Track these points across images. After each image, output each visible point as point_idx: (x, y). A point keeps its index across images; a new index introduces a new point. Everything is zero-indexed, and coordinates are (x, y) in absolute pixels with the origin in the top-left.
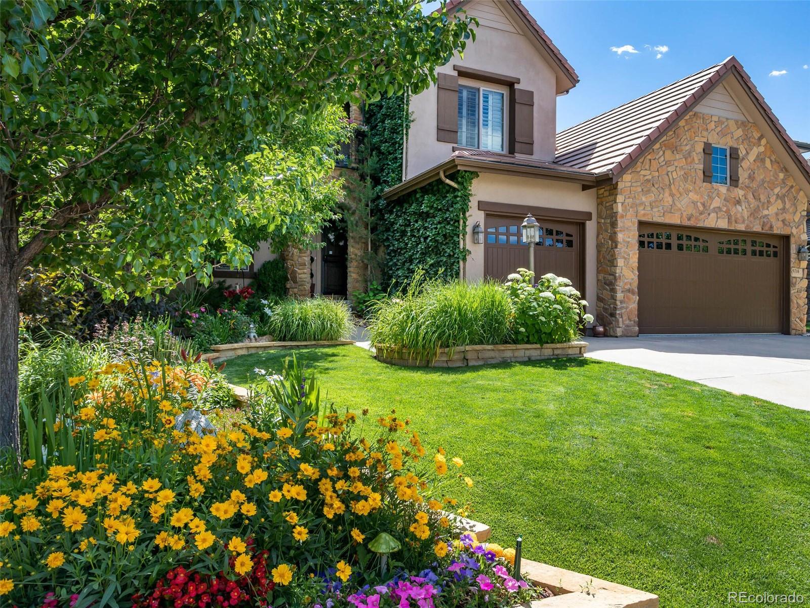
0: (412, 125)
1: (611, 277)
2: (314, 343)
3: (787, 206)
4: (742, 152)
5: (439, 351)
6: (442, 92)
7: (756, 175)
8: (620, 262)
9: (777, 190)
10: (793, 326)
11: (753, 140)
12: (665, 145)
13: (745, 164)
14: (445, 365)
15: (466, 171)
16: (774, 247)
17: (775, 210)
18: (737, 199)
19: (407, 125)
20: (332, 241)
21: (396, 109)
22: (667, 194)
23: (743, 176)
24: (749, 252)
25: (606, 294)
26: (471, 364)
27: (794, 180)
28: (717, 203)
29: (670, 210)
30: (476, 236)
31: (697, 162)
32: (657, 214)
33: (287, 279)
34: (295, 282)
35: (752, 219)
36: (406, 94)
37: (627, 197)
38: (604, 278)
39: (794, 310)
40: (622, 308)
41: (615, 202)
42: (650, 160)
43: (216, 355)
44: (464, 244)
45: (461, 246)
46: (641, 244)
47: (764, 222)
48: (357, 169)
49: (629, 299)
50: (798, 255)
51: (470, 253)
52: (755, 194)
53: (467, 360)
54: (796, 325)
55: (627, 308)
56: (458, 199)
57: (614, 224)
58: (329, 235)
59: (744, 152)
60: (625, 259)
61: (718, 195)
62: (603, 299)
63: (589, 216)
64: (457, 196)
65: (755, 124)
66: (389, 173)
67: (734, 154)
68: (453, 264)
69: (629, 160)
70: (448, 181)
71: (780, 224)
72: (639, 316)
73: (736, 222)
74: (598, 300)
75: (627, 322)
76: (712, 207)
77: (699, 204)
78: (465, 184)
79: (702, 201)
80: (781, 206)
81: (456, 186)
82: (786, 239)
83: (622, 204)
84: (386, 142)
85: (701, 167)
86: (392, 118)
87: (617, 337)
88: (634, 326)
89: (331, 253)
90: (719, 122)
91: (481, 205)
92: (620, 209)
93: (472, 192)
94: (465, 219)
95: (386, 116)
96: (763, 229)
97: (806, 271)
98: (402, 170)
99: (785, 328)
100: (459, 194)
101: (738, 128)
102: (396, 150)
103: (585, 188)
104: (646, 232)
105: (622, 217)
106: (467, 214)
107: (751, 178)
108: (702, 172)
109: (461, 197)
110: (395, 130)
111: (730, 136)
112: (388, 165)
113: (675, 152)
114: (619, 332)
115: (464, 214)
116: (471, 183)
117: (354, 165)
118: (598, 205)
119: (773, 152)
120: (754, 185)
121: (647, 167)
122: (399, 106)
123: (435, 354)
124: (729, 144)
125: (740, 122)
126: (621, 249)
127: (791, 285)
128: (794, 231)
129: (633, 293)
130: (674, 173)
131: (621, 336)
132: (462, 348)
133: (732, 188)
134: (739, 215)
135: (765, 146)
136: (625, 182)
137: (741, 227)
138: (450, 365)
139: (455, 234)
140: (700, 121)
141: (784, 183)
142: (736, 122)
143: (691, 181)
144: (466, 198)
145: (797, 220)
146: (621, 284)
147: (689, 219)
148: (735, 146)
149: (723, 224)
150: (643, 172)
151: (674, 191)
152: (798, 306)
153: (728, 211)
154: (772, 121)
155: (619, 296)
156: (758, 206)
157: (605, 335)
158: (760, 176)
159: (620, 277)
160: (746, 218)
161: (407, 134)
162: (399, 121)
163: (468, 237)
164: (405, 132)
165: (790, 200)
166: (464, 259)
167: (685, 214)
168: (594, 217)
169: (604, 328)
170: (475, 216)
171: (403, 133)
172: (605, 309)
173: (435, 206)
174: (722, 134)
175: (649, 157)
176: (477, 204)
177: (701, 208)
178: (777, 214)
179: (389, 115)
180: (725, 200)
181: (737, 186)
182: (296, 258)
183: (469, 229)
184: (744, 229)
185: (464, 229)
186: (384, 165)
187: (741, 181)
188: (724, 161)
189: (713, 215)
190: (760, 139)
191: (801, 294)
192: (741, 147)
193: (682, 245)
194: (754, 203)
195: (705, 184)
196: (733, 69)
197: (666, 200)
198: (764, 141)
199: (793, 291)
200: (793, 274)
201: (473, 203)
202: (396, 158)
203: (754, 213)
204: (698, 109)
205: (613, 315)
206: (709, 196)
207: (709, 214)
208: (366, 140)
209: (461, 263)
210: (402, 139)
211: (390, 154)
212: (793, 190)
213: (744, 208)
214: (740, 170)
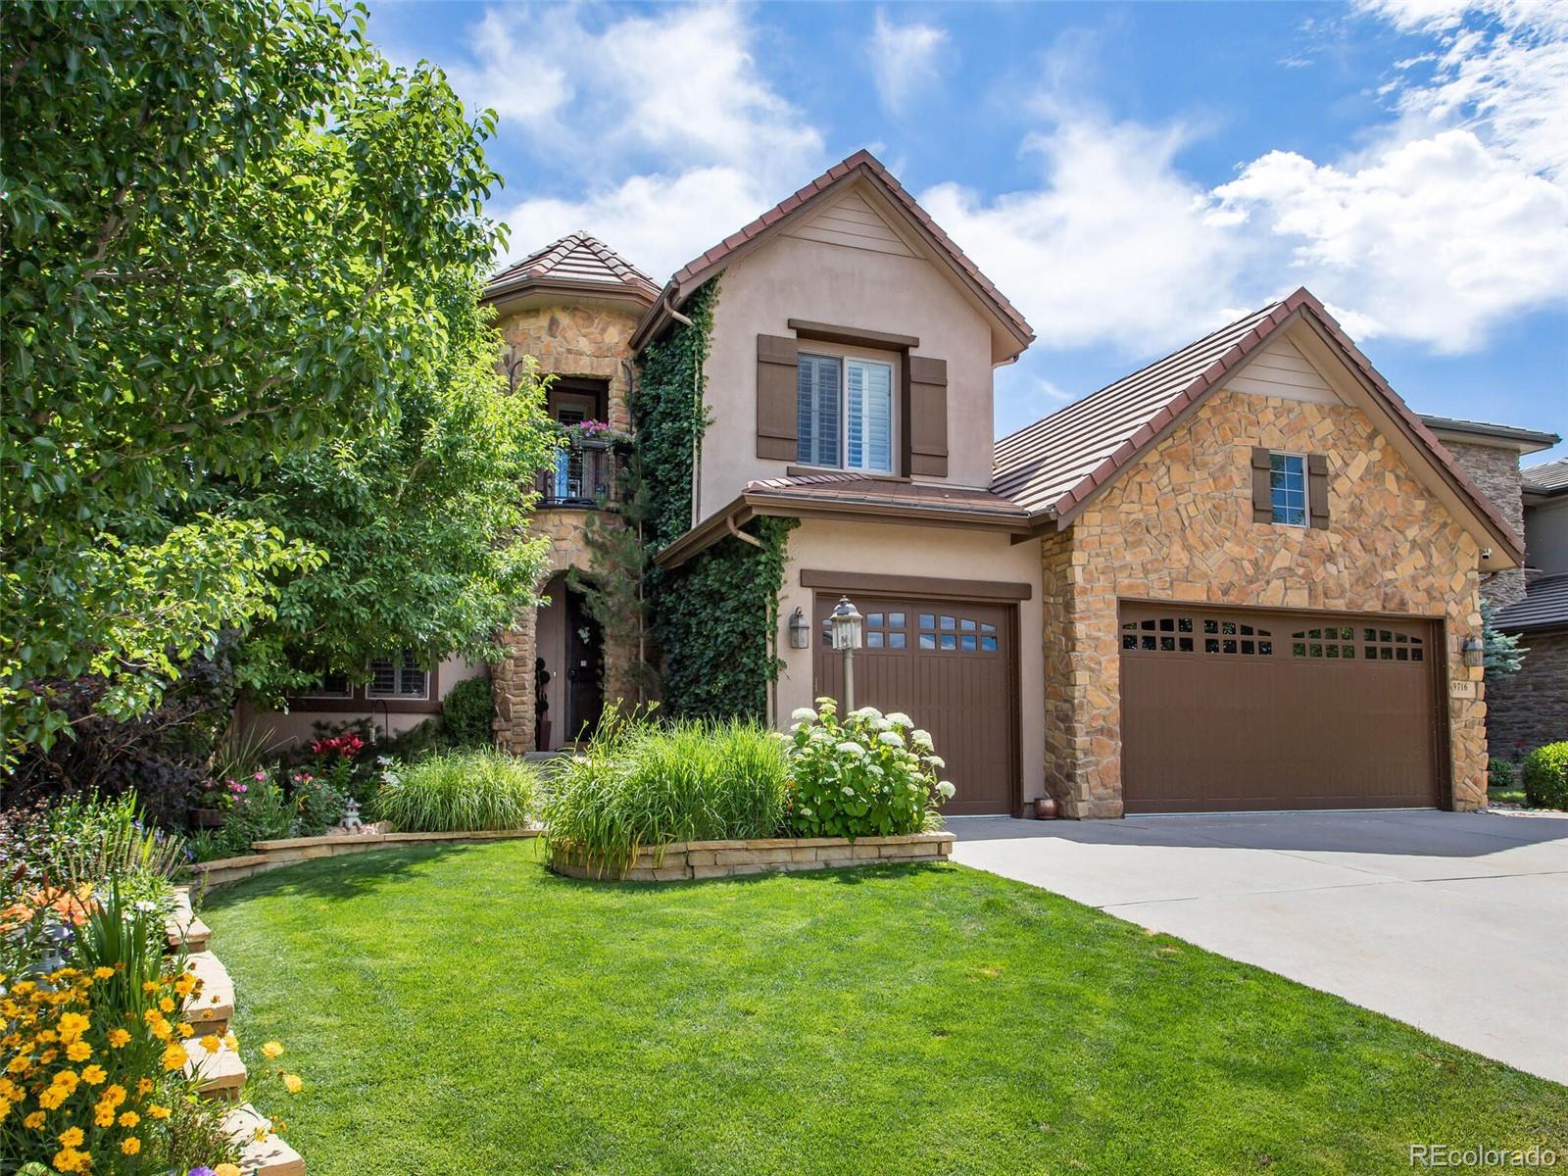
0: (707, 431)
1: (1066, 706)
2: (467, 834)
3: (1437, 559)
4: (1334, 462)
5: (637, 851)
6: (765, 367)
7: (1366, 504)
8: (1082, 677)
9: (1412, 533)
10: (1458, 793)
11: (1358, 440)
12: (1170, 456)
13: (1342, 485)
14: (649, 877)
15: (771, 517)
16: (1414, 640)
17: (1411, 571)
18: (1328, 551)
19: (699, 431)
20: (586, 641)
21: (680, 402)
22: (1177, 547)
23: (1337, 507)
24: (1360, 652)
25: (1059, 738)
26: (699, 875)
27: (1448, 512)
28: (1283, 559)
29: (1187, 577)
30: (795, 635)
31: (1238, 483)
32: (1157, 585)
33: (492, 713)
34: (508, 720)
35: (1360, 589)
36: (697, 376)
37: (1093, 553)
38: (1056, 707)
39: (1459, 761)
40: (1086, 765)
41: (1071, 565)
42: (1140, 484)
43: (259, 858)
44: (775, 650)
45: (769, 654)
46: (1128, 642)
47: (1386, 594)
48: (618, 512)
49: (1102, 747)
50: (1464, 656)
51: (784, 665)
52: (1365, 541)
53: (692, 867)
54: (1464, 792)
55: (1097, 764)
56: (761, 567)
57: (1069, 606)
58: (581, 632)
59: (1339, 463)
60: (1092, 670)
61: (1286, 545)
62: (1055, 747)
63: (1025, 591)
64: (759, 563)
65: (1359, 411)
66: (670, 518)
67: (1318, 469)
68: (756, 687)
69: (1090, 487)
70: (742, 535)
71: (1422, 596)
72: (1124, 779)
73: (1326, 595)
74: (1046, 749)
75: (1100, 791)
76: (1273, 569)
77: (1246, 563)
78: (773, 540)
79: (1252, 557)
80: (1422, 562)
81: (757, 543)
82: (1437, 625)
83: (1084, 567)
84: (666, 461)
85: (1249, 492)
86: (676, 418)
87: (1078, 819)
88: (1114, 798)
89: (583, 664)
90: (1283, 410)
91: (806, 578)
92: (1078, 576)
93: (789, 554)
94: (775, 602)
95: (665, 415)
96: (1384, 607)
97: (1482, 686)
98: (690, 513)
99: (1443, 799)
100: (763, 558)
101: (1324, 418)
102: (682, 476)
103: (1016, 539)
104: (1140, 618)
105: (1084, 591)
106: (779, 595)
107: (1356, 511)
108: (1250, 502)
109: (766, 564)
110: (679, 440)
111: (1306, 433)
112: (671, 503)
113: (1192, 468)
114: (1082, 809)
115: (773, 593)
116: (785, 538)
117: (612, 505)
118: (1044, 569)
119: (1401, 460)
120: (1363, 524)
121: (1135, 497)
122: (685, 395)
123: (629, 857)
124: (1305, 450)
125: (1327, 408)
126: (1083, 652)
127: (1452, 714)
128: (1453, 609)
129: (1110, 734)
130: (1191, 509)
131: (1087, 817)
132: (681, 846)
133: (1315, 532)
134: (1331, 583)
135: (1383, 450)
136: (1090, 528)
137: (1339, 605)
138: (660, 877)
139: (760, 632)
140: (1243, 409)
141: (1428, 519)
142: (1320, 407)
143: (1229, 521)
144: (775, 567)
145: (1457, 589)
146: (1086, 718)
147: (1225, 593)
148: (1320, 452)
149: (1298, 600)
150: (1125, 507)
151: (1192, 541)
152: (1469, 755)
153: (1308, 576)
154: (1390, 403)
155: (1081, 740)
156: (1373, 564)
157: (1058, 814)
158: (1372, 510)
159: (1081, 705)
160: (1348, 586)
161: (698, 447)
162: (686, 424)
163: (781, 637)
164: (695, 444)
165: (1440, 551)
166: (774, 677)
167: (1215, 583)
168: (1037, 592)
169: (1056, 801)
170: (794, 599)
171: (692, 446)
172: (1059, 767)
173: (728, 579)
174: (1294, 430)
175: (1138, 478)
176: (797, 576)
177: (1250, 572)
178: (1414, 578)
179: (670, 414)
180: (1300, 554)
181: (1325, 528)
182: (509, 675)
183: (782, 623)
184: (1344, 609)
185: (774, 623)
186: (664, 502)
187: (1333, 517)
188: (1297, 482)
189: (1277, 583)
190: (1372, 437)
191: (1475, 732)
192: (1332, 453)
193: (1216, 642)
194: (1363, 559)
195: (1256, 524)
196: (1304, 310)
197: (1174, 557)
198: (1379, 442)
199: (1455, 726)
200: (1455, 693)
201: (790, 574)
202: (682, 490)
203: (1364, 579)
204: (1236, 385)
205: (1070, 777)
206: (1265, 548)
207: (1268, 582)
208: (632, 460)
209: (769, 684)
210: (691, 455)
211: (673, 484)
212: (1447, 530)
213: (1342, 568)
214: (1331, 496)
